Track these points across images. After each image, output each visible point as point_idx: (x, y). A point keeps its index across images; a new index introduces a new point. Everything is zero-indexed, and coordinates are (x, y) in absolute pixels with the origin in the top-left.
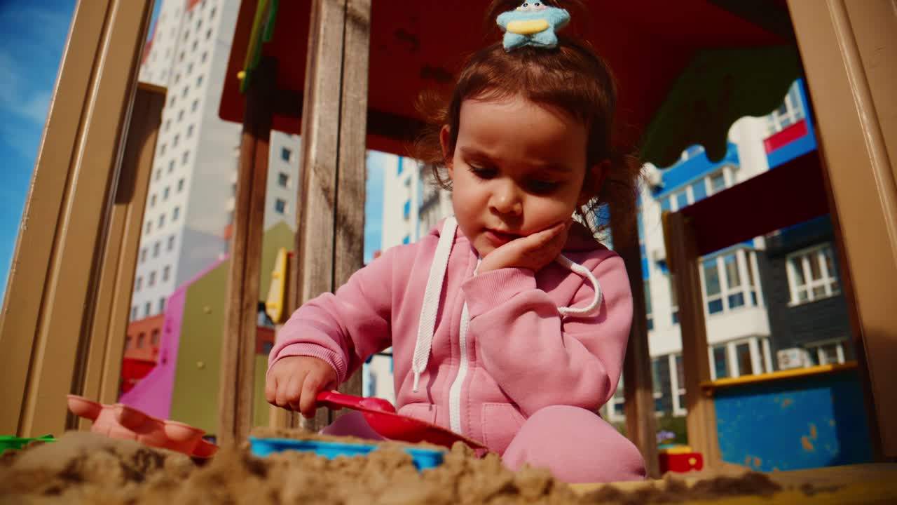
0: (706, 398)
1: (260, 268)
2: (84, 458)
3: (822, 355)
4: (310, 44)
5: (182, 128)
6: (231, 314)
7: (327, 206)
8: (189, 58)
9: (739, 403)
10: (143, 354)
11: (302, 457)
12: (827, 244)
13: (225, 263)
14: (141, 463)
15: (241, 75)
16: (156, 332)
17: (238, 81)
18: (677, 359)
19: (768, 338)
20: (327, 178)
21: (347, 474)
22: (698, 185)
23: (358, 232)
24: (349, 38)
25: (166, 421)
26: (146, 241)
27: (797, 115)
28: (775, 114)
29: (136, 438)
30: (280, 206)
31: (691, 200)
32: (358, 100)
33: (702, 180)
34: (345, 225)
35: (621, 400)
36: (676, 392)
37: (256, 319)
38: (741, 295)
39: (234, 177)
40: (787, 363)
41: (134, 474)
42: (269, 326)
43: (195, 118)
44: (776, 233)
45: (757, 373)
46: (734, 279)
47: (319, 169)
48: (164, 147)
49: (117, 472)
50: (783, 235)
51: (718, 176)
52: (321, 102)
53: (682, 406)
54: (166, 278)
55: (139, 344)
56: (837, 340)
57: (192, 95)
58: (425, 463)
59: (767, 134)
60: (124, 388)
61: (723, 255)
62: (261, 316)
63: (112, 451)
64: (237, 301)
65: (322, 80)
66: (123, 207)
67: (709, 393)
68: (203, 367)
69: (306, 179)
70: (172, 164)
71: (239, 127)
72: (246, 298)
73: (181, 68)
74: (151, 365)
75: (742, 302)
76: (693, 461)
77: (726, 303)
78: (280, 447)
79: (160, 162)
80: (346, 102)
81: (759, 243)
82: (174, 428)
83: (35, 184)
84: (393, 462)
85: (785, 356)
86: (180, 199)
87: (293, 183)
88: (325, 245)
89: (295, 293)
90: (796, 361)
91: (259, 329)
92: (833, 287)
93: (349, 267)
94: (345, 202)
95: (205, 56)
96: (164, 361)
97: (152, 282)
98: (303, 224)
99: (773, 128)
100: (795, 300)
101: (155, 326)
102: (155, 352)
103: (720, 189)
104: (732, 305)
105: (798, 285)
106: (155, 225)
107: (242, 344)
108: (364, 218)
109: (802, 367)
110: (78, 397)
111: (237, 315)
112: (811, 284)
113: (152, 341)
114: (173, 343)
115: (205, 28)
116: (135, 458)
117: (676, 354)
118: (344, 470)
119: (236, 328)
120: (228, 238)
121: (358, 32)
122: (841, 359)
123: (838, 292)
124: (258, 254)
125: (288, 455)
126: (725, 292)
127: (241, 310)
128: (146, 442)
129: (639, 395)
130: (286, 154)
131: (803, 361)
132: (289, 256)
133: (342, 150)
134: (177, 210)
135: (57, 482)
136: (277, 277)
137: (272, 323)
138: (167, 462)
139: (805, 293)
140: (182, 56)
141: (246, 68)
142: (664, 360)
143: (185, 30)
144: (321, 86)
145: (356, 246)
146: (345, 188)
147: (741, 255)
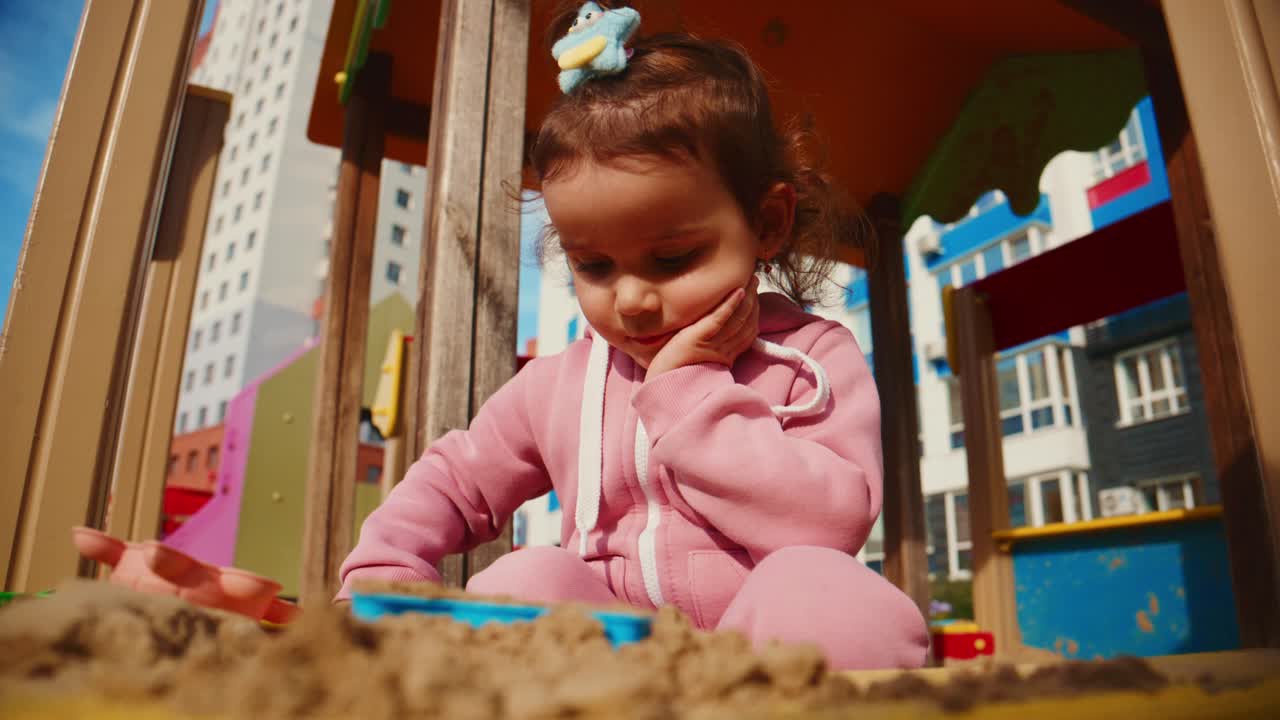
0: (1001, 554)
1: (364, 359)
2: (93, 620)
3: (1163, 498)
4: (443, 27)
5: (254, 159)
6: (322, 422)
7: (464, 262)
8: (264, 57)
9: (1048, 561)
10: (196, 481)
11: (432, 623)
12: (1172, 340)
13: (312, 352)
14: (182, 631)
15: (341, 77)
16: (214, 449)
17: (336, 86)
18: (957, 499)
19: (1087, 472)
20: (466, 224)
21: (503, 650)
22: (992, 250)
23: (509, 301)
24: (499, 19)
25: (223, 569)
26: (200, 319)
27: (1136, 155)
28: (1104, 152)
29: (177, 593)
30: (393, 272)
31: (981, 273)
32: (511, 110)
33: (997, 244)
34: (490, 291)
35: (879, 556)
36: (954, 546)
37: (358, 431)
38: (1049, 410)
39: (327, 230)
40: (1112, 508)
41: (169, 647)
42: (377, 443)
43: (273, 145)
44: (1102, 322)
45: (1070, 521)
46: (1040, 386)
47: (454, 210)
48: (227, 185)
49: (144, 642)
50: (1111, 324)
51: (1021, 240)
52: (457, 112)
53: (962, 566)
54: (228, 372)
55: (189, 468)
56: (1184, 477)
57: (269, 111)
58: (622, 634)
59: (1092, 181)
60: (166, 528)
61: (1025, 353)
62: (365, 428)
63: (138, 612)
64: (331, 403)
65: (460, 79)
66: (166, 265)
67: (1005, 547)
68: (280, 500)
69: (434, 223)
70: (239, 210)
71: (334, 155)
72: (344, 400)
73: (254, 72)
74: (204, 497)
75: (1050, 421)
76: (980, 644)
77: (1027, 421)
78: (398, 608)
79: (221, 207)
80: (494, 113)
81: (1077, 335)
82: (234, 580)
83: (35, 222)
84: (574, 632)
85: (1110, 498)
86: (250, 260)
87: (414, 240)
88: (461, 320)
89: (416, 390)
90: (1126, 505)
91: (362, 448)
92: (1181, 401)
93: (495, 353)
94: (492, 258)
95: (288, 55)
96: (225, 490)
97: (208, 379)
98: (429, 289)
99: (1101, 172)
100: (1127, 419)
101: (213, 441)
102: (212, 478)
103: (1023, 257)
104: (1036, 425)
105: (1131, 397)
106: (214, 297)
107: (337, 465)
108: (518, 282)
109: (1133, 514)
110: (95, 531)
111: (329, 427)
112: (1149, 396)
113: (209, 462)
114: (236, 465)
115: (288, 16)
116: (174, 623)
117: (954, 492)
118: (498, 644)
119: (328, 443)
120: (317, 317)
121: (513, 11)
122: (1189, 502)
123: (1187, 409)
124: (361, 336)
125: (410, 619)
126: (1027, 406)
127: (337, 417)
128: (192, 599)
129: (906, 549)
130: (403, 198)
131: (1135, 506)
132: (406, 341)
133: (487, 183)
134: (245, 276)
135: (51, 658)
136: (387, 371)
137: (382, 438)
138: (224, 629)
139: (1141, 409)
140: (255, 54)
141: (347, 64)
142: (939, 499)
143: (259, 17)
144: (457, 92)
145: (507, 323)
146: (490, 238)
147: (1050, 353)
